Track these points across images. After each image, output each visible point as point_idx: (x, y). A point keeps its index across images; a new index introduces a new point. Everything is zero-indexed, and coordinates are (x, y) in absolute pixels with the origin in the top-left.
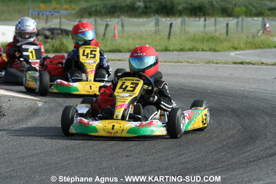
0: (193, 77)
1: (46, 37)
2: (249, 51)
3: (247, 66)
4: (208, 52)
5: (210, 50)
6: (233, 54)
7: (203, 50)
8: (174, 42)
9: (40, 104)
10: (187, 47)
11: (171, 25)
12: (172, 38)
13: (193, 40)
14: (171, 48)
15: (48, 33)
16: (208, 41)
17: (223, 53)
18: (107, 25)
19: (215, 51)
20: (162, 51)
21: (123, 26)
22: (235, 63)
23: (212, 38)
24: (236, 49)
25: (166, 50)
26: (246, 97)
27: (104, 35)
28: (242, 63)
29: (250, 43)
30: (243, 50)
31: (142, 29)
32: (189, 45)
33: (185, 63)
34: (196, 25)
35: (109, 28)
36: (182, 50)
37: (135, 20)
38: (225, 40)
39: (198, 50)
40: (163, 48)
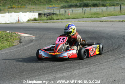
0: (86, 27)
1: (47, 15)
2: (108, 17)
3: (104, 22)
4: (96, 18)
5: (97, 17)
6: (103, 18)
7: (94, 17)
8: (86, 15)
9: (34, 38)
10: (89, 17)
11: (85, 10)
12: (85, 14)
13: (91, 14)
14: (85, 17)
15: (48, 14)
16: (96, 14)
17: (100, 18)
18: (66, 11)
19: (98, 17)
20: (82, 18)
21: (72, 11)
22: (100, 21)
23: (97, 13)
24: (104, 16)
25: (83, 18)
26: (101, 33)
27: (65, 14)
28: (102, 21)
29: (109, 14)
30: (106, 16)
31: (76, 11)
32: (90, 16)
33: (85, 22)
34: (94, 10)
35: (66, 12)
36: (88, 18)
37: (77, 9)
38: (101, 14)
39: (93, 17)
40: (82, 17)
